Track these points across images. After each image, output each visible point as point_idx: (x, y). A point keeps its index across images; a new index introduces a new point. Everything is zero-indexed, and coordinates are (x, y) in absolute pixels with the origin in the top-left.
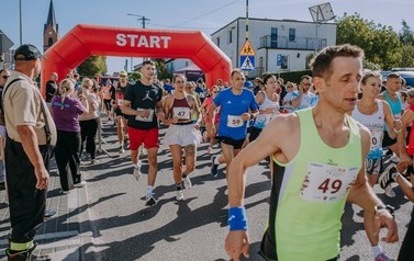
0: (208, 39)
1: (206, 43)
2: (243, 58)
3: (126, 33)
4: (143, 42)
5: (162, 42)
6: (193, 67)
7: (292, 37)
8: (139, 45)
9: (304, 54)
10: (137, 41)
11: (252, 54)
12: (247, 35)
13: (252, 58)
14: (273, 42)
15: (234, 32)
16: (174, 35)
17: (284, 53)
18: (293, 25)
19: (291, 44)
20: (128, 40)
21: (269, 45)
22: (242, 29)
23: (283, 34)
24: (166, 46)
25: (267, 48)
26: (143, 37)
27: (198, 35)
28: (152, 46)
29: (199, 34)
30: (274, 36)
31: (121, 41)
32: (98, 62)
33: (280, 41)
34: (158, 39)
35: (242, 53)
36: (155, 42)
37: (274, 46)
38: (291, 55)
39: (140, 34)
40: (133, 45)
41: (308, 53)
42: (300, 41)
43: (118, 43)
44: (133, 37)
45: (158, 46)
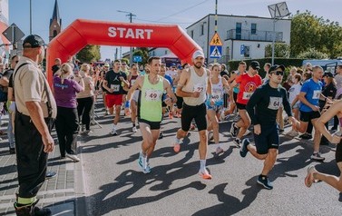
0: (184, 31)
1: (182, 35)
2: (212, 48)
3: (116, 26)
4: (130, 34)
5: (145, 34)
6: (171, 55)
7: (254, 31)
8: (127, 37)
9: (264, 45)
10: (125, 33)
11: (220, 44)
12: (216, 28)
13: (220, 48)
14: (237, 34)
15: (206, 26)
16: (155, 28)
17: (246, 43)
18: (254, 21)
19: (253, 37)
20: (118, 32)
21: (234, 37)
22: (212, 24)
23: (246, 28)
24: (149, 37)
25: (233, 40)
26: (130, 30)
27: (175, 29)
28: (137, 37)
29: (176, 27)
30: (239, 29)
31: (112, 33)
32: (93, 50)
33: (244, 34)
34: (142, 31)
35: (212, 44)
36: (140, 34)
37: (239, 38)
38: (252, 45)
39: (127, 27)
40: (121, 36)
41: (266, 44)
42: (260, 34)
43: (110, 35)
44: (122, 30)
45: (142, 37)
